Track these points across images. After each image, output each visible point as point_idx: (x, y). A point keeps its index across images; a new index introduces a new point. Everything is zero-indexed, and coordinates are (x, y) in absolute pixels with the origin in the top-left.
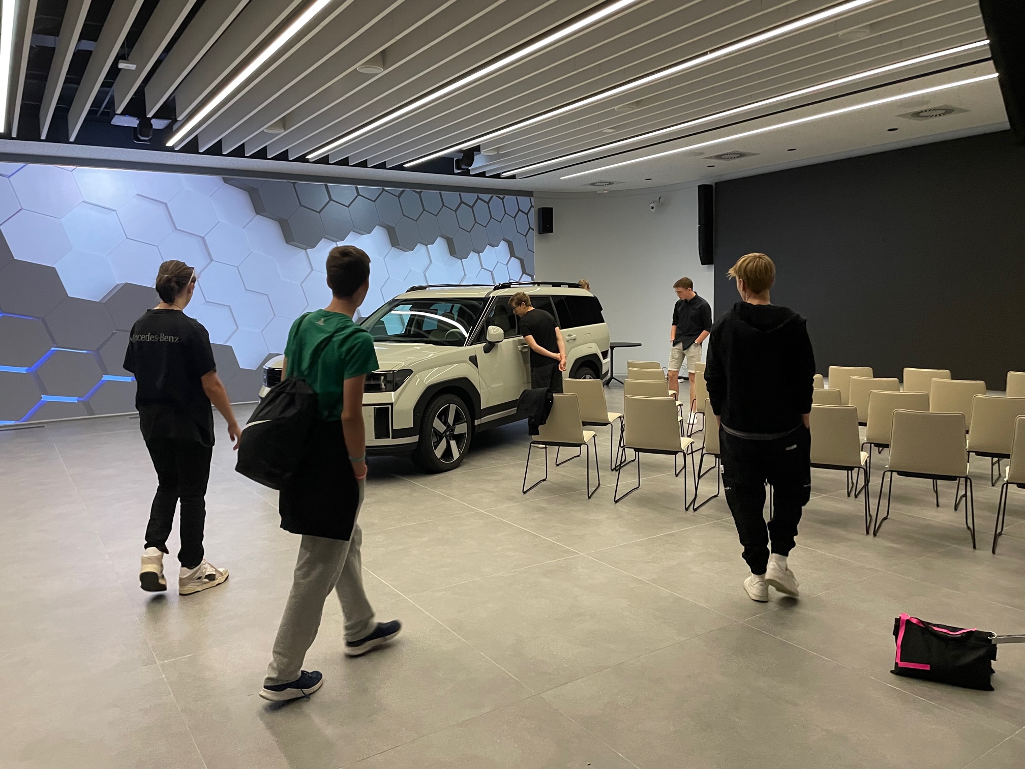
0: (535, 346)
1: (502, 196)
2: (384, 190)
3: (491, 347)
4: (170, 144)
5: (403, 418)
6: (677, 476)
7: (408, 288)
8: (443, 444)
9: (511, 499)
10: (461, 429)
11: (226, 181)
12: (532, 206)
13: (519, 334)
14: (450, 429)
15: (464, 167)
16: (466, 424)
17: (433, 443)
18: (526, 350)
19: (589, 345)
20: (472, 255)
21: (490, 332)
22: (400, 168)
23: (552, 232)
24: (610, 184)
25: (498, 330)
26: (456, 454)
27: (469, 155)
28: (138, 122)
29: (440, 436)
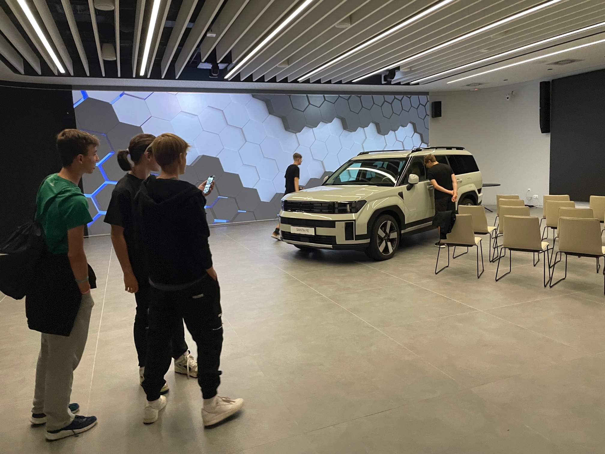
0: (436, 186)
1: (409, 96)
2: (339, 96)
3: (411, 187)
4: (226, 77)
5: (361, 229)
6: (535, 266)
7: (359, 153)
8: (384, 244)
9: (429, 277)
10: (394, 235)
11: (253, 96)
12: (428, 101)
13: (427, 179)
14: (387, 235)
15: (389, 80)
16: (396, 232)
17: (378, 243)
18: (432, 188)
19: (470, 185)
20: (391, 133)
21: (410, 178)
22: (350, 83)
23: (441, 116)
24: (480, 84)
25: (414, 177)
26: (391, 250)
27: (392, 73)
28: (211, 66)
29: (381, 239)
